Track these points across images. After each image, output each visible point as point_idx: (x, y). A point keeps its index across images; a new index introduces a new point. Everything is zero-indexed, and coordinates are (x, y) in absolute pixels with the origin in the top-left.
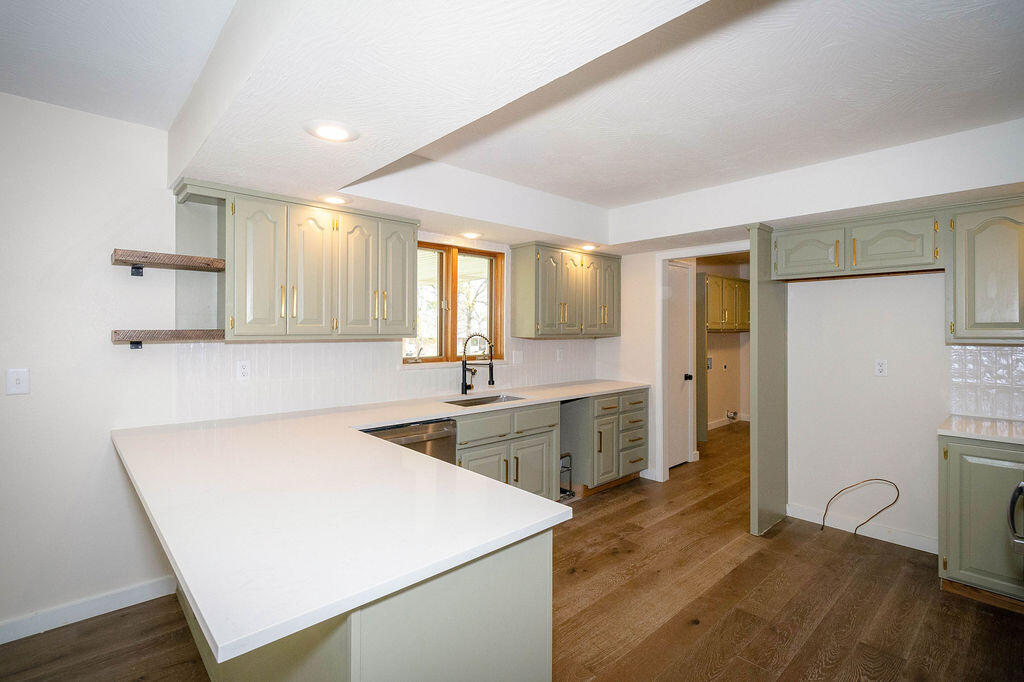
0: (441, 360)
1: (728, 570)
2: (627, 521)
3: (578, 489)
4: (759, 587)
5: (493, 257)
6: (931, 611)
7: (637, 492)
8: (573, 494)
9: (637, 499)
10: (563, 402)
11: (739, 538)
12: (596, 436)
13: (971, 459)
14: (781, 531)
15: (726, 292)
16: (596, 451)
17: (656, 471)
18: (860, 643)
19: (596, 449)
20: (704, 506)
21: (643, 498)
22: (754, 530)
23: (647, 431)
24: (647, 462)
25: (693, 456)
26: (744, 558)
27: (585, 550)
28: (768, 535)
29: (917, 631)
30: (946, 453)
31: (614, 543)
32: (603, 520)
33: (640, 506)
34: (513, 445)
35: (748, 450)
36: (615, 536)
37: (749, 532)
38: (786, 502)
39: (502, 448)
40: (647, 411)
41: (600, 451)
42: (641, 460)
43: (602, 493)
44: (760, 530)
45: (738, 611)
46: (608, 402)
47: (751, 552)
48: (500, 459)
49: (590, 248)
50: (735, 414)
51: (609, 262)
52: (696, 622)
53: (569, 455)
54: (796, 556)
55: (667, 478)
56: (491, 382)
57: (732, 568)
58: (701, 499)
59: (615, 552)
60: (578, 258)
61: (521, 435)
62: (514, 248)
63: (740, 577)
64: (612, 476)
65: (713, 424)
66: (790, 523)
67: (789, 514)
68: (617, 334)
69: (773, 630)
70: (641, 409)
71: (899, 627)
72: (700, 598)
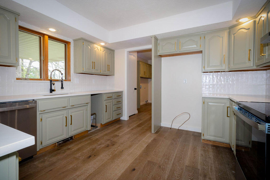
0: (41, 80)
1: (145, 146)
2: (114, 134)
3: (99, 125)
4: (155, 151)
5: (66, 43)
6: (201, 149)
7: (119, 124)
8: (97, 127)
9: (118, 126)
10: (92, 95)
11: (148, 134)
12: (105, 106)
13: (210, 103)
14: (160, 131)
15: (145, 67)
16: (105, 112)
17: (125, 117)
18: (186, 166)
19: (105, 111)
20: (139, 126)
21: (120, 126)
22: (153, 132)
23: (122, 105)
24: (122, 114)
25: (136, 112)
26: (150, 141)
27: (97, 147)
28: (156, 133)
29: (199, 157)
30: (204, 102)
31: (108, 142)
32: (106, 135)
33: (119, 128)
34: (70, 111)
35: (151, 110)
36: (109, 140)
37: (151, 132)
38: (161, 122)
39: (65, 112)
40: (122, 99)
41: (106, 112)
42: (120, 114)
43: (107, 125)
44: (154, 131)
45: (148, 161)
46: (110, 95)
47: (152, 139)
48: (63, 116)
49: (103, 44)
50: (147, 101)
51: (110, 51)
52: (134, 170)
53: (95, 114)
54: (164, 138)
55: (128, 119)
56: (62, 88)
57: (147, 145)
58: (137, 124)
59: (108, 146)
60: (99, 47)
61: (73, 107)
62: (75, 41)
63: (149, 148)
64: (111, 119)
65: (142, 103)
66: (162, 128)
67: (162, 126)
68: (113, 75)
69: (160, 167)
70: (121, 98)
71: (195, 157)
72: (136, 159)
